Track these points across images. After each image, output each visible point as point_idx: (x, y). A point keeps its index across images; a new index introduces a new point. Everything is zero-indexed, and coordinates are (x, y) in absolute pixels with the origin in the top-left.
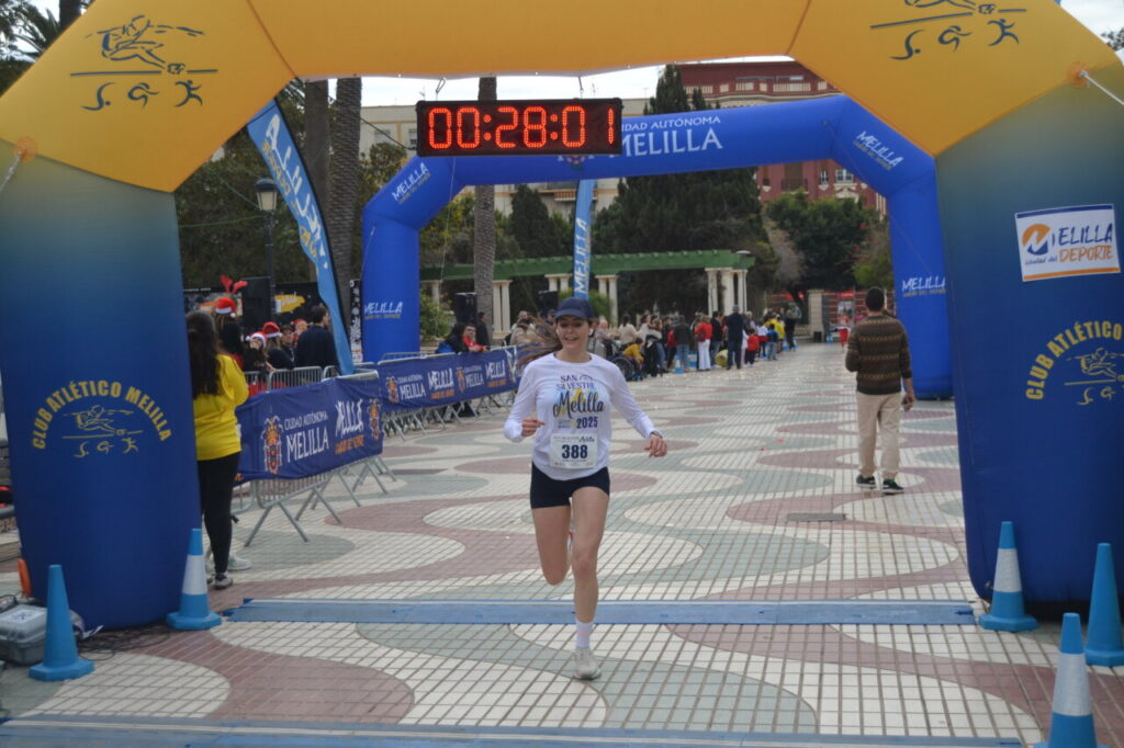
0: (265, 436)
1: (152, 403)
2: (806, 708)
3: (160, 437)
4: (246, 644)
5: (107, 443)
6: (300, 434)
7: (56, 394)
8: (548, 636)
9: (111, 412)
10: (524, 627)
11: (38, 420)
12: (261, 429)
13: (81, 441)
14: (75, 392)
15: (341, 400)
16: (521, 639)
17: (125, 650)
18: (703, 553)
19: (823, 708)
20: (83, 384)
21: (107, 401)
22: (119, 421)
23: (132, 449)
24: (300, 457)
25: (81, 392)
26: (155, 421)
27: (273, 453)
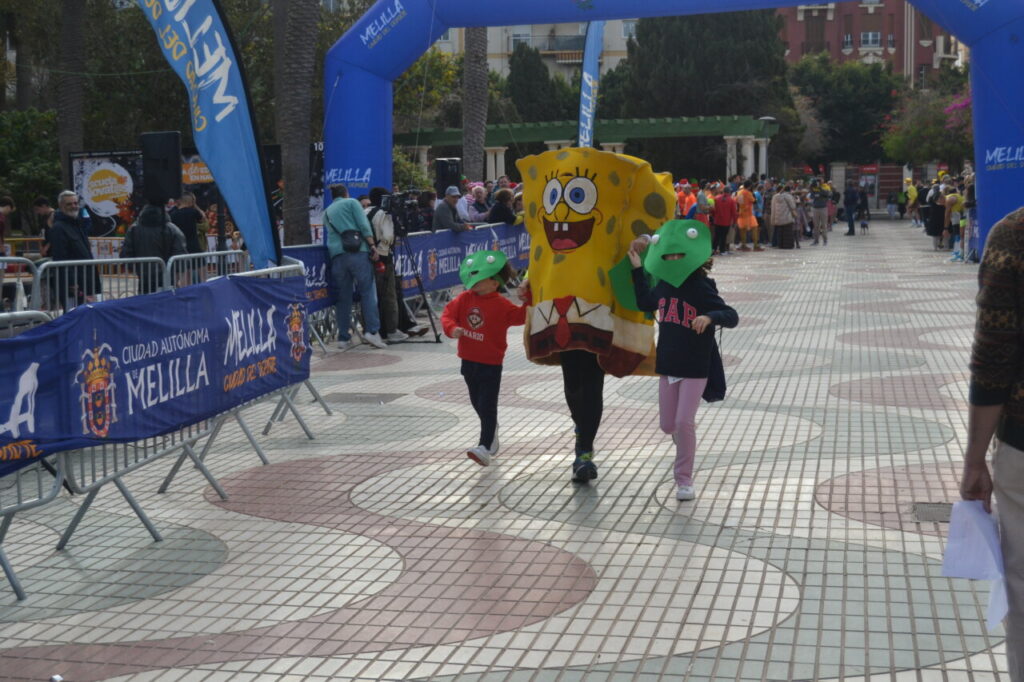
6: (151, 368)
12: (75, 368)
15: (238, 310)
24: (151, 403)
27: (99, 404)
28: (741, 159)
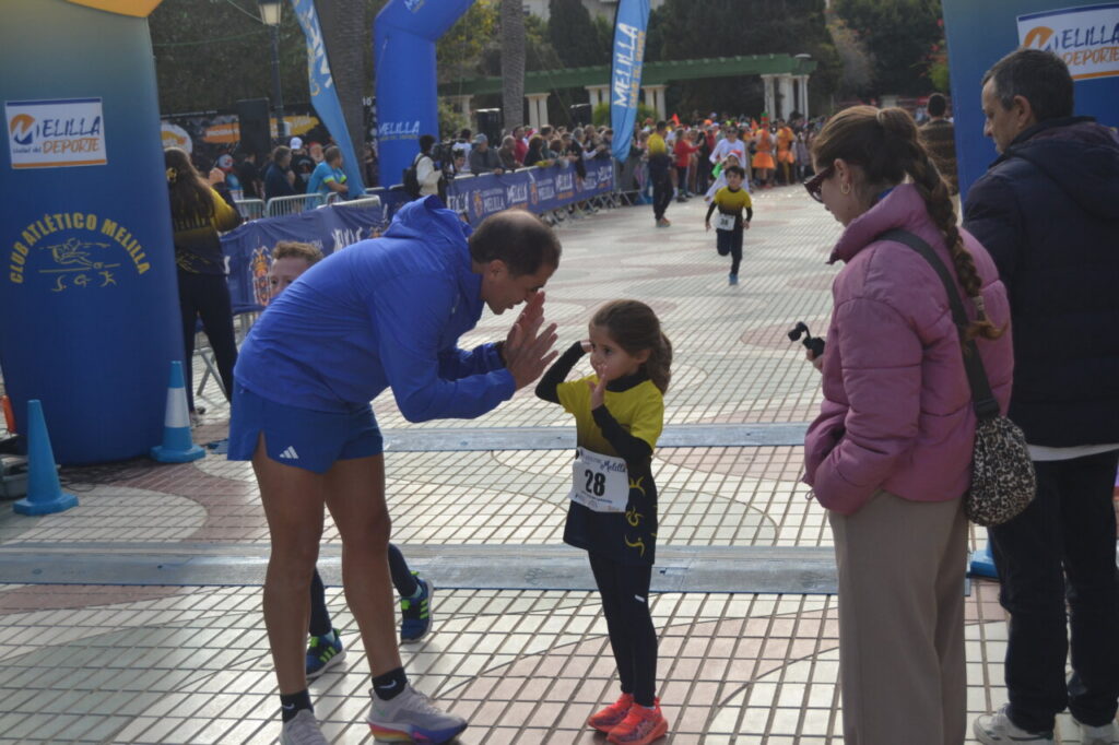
0: (253, 267)
1: (129, 236)
2: (771, 524)
3: (138, 270)
4: (228, 475)
5: (83, 276)
7: (32, 228)
8: (529, 462)
9: (87, 245)
10: (507, 454)
11: (14, 254)
12: (247, 260)
13: (59, 275)
14: (50, 224)
15: (338, 228)
16: (501, 464)
17: (108, 483)
18: (705, 380)
19: (787, 523)
20: (58, 217)
21: (83, 234)
22: (95, 255)
23: (110, 283)
25: (56, 225)
26: (132, 254)
27: (263, 285)
28: (778, 97)
